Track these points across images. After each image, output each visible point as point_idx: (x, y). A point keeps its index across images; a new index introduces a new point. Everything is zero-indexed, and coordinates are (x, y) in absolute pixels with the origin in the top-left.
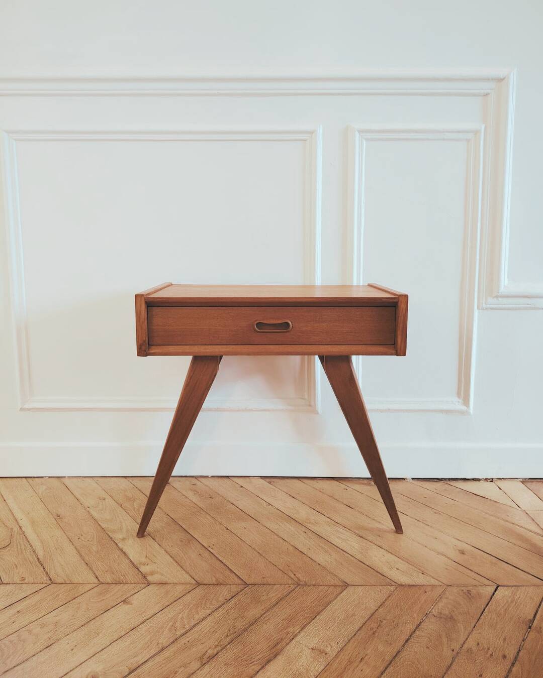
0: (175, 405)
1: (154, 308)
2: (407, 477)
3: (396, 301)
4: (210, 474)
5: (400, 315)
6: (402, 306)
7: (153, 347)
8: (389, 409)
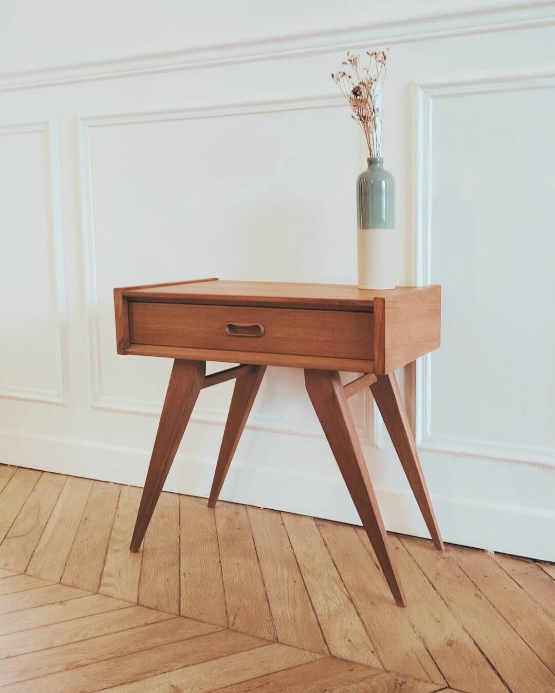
0: (159, 411)
1: (134, 303)
2: (488, 550)
3: (370, 305)
4: (262, 506)
5: (376, 322)
6: (378, 312)
7: (134, 345)
8: (463, 453)
